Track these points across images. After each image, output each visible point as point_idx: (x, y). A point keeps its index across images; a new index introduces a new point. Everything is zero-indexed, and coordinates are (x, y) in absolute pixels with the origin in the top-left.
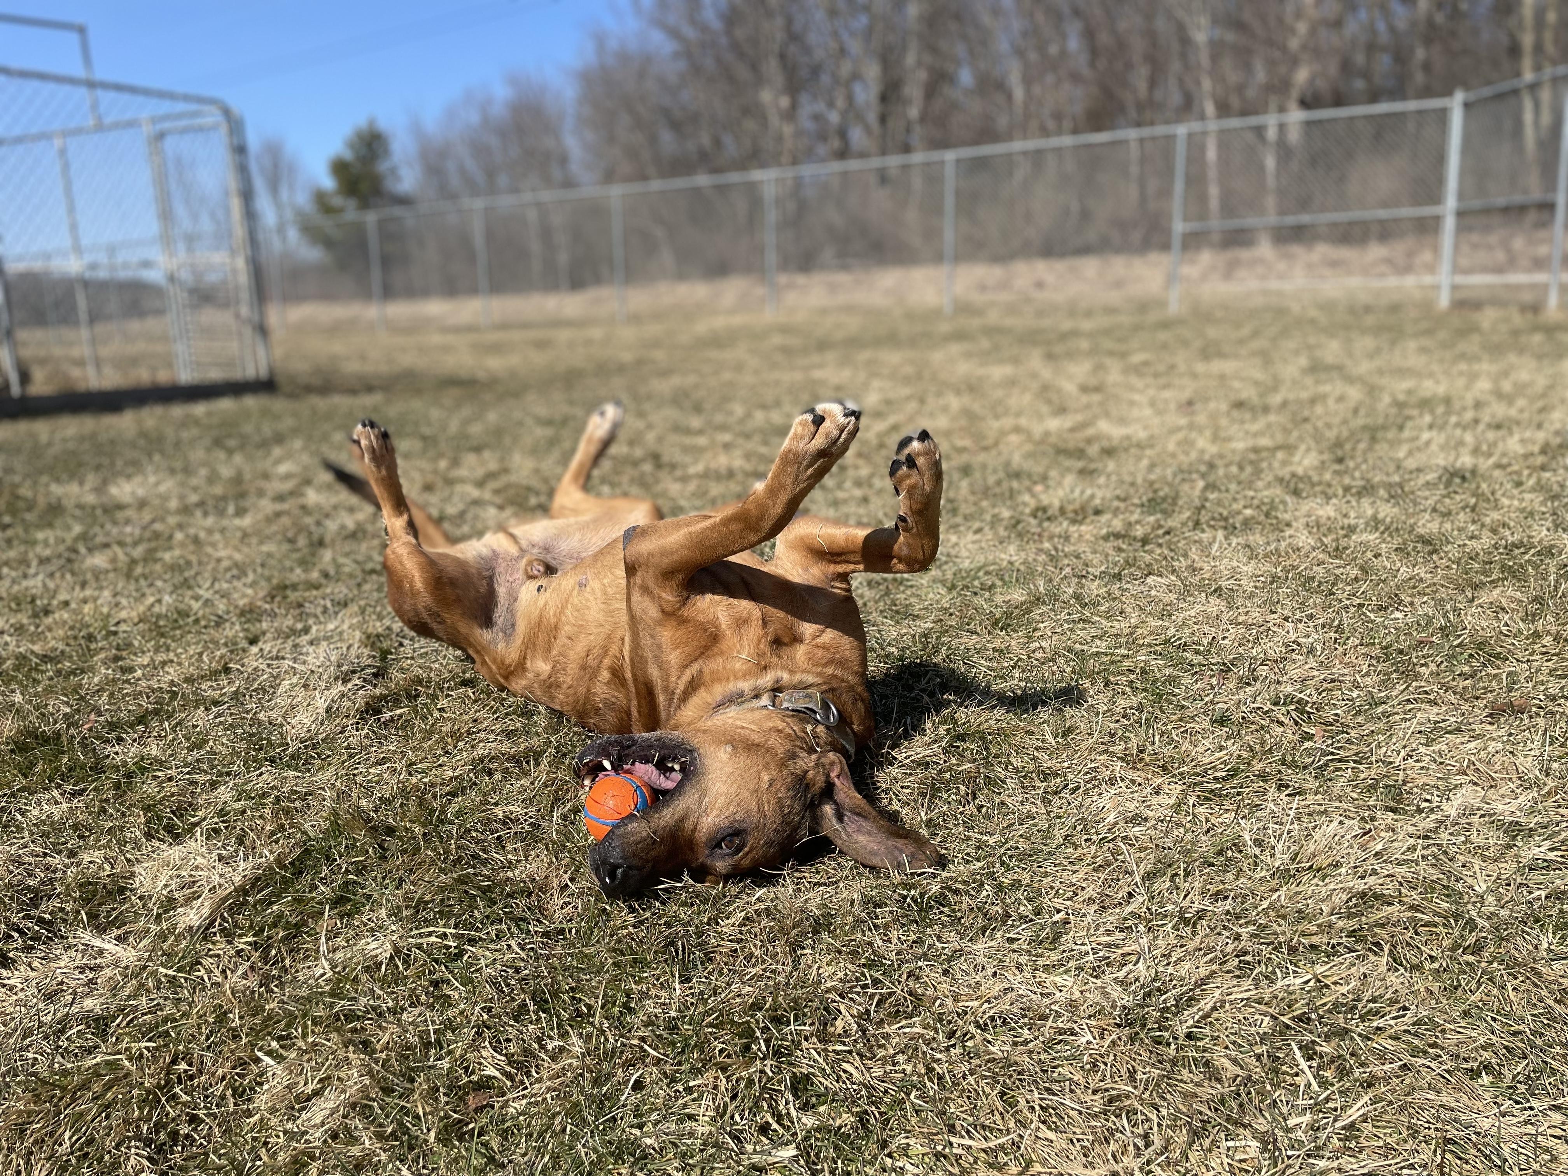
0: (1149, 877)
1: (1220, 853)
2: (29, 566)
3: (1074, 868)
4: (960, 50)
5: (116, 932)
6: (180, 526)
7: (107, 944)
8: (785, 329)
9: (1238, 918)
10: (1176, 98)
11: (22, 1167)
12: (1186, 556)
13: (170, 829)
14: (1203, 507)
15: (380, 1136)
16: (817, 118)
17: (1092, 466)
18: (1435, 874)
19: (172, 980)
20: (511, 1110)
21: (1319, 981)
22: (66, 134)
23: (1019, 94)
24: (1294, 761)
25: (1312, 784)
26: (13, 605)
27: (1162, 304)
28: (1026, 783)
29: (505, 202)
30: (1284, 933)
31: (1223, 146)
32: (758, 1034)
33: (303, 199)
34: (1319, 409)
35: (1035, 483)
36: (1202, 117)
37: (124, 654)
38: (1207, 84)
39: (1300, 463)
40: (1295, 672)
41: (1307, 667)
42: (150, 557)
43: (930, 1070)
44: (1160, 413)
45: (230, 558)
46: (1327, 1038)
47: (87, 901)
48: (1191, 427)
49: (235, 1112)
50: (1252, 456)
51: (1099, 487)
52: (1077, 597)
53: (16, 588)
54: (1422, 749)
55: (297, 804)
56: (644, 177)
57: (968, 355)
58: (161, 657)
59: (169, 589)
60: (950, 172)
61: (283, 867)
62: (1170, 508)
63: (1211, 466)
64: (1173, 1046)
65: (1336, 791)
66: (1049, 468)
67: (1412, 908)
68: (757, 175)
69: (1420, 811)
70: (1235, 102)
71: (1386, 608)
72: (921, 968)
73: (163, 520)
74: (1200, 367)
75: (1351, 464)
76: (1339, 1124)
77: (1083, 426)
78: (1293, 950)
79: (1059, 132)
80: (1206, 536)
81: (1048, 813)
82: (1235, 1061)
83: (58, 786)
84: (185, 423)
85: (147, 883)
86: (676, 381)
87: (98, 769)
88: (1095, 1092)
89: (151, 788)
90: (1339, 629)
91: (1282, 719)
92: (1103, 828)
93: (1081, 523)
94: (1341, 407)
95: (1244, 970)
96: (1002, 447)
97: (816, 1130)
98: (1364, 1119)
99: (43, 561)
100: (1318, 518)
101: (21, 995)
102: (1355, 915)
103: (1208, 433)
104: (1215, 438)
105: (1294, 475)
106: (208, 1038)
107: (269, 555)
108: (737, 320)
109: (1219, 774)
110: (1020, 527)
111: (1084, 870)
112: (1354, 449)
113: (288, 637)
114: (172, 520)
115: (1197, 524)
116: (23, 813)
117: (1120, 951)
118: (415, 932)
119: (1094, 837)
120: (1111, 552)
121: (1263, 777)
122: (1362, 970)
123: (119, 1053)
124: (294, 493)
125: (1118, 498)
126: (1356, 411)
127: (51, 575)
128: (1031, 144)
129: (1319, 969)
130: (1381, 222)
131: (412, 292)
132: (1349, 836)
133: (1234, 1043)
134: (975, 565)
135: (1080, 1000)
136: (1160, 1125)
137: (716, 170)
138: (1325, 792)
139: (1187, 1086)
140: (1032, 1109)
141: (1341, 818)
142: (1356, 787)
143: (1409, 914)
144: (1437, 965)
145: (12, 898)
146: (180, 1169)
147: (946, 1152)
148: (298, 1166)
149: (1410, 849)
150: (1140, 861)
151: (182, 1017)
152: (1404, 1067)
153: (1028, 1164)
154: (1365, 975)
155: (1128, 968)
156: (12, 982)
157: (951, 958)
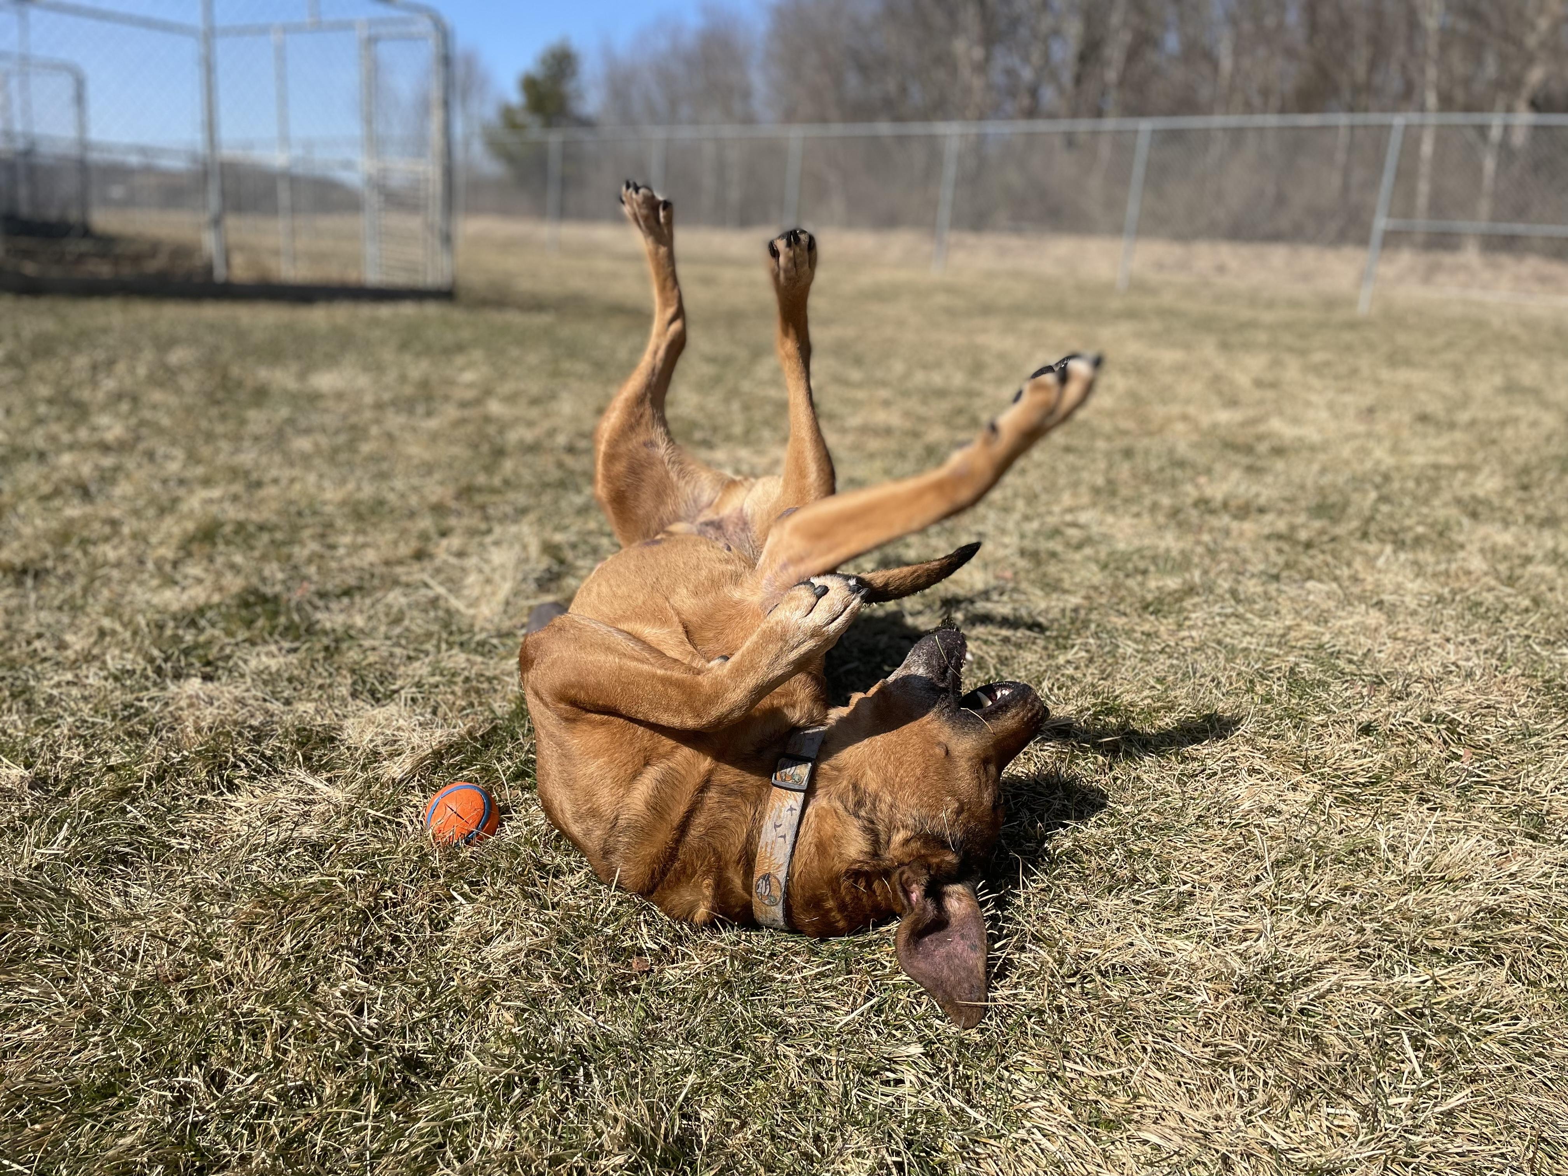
0: (1278, 864)
1: (1352, 852)
2: (243, 442)
3: (1204, 847)
4: (1171, 13)
5: (325, 775)
6: (377, 421)
7: (318, 783)
8: (950, 289)
9: (1363, 913)
10: (1395, 84)
11: (250, 958)
12: (1349, 565)
13: (373, 692)
14: (1373, 518)
15: (557, 978)
16: (1009, 72)
17: (1261, 464)
19: (376, 822)
20: (668, 976)
21: (1436, 982)
22: (286, 29)
23: (1226, 63)
24: (1438, 778)
25: (1452, 802)
26: (230, 476)
27: (1351, 302)
29: (685, 133)
30: (1407, 934)
31: (1441, 142)
33: (490, 113)
34: (1509, 432)
35: (1199, 474)
36: (1422, 109)
37: (329, 532)
38: (1432, 73)
39: (1482, 485)
40: (1450, 693)
41: (1463, 690)
42: (352, 446)
43: (1051, 1002)
44: (1337, 417)
45: (419, 456)
46: (1437, 1033)
47: (302, 744)
48: (1369, 435)
49: (431, 939)
50: (1431, 473)
51: (1266, 486)
52: (1234, 593)
53: (231, 461)
55: (485, 686)
56: (823, 120)
57: (1138, 336)
58: (360, 539)
59: (368, 478)
60: (1143, 144)
61: (475, 739)
62: (1338, 516)
63: (1387, 478)
64: (1285, 1018)
65: (1478, 810)
66: (1214, 460)
67: (1538, 928)
68: (941, 128)
69: (1559, 841)
70: (1459, 95)
71: (1554, 643)
72: (1048, 914)
73: (359, 413)
74: (1385, 374)
75: (1537, 493)
76: (1438, 1109)
77: (1254, 421)
78: (1414, 951)
79: (1264, 111)
80: (1372, 548)
81: (1184, 792)
82: (1344, 1040)
83: (276, 642)
84: (375, 323)
85: (355, 735)
87: (311, 630)
88: (1205, 1046)
89: (353, 655)
90: (1502, 658)
91: (1431, 736)
92: (1237, 814)
93: (1243, 519)
94: (1534, 432)
95: (1363, 961)
96: (1166, 433)
98: (1464, 1108)
99: (257, 439)
100: (1495, 543)
101: (245, 817)
102: (1480, 928)
103: (1387, 444)
104: (1394, 449)
105: (1474, 497)
106: (411, 873)
107: (455, 457)
108: (903, 275)
109: (1360, 780)
110: (1180, 516)
111: (1213, 849)
112: (1541, 478)
113: (474, 535)
114: (368, 415)
115: (1365, 535)
116: (245, 662)
117: (1241, 928)
119: (1227, 821)
120: (1272, 552)
121: (1405, 788)
122: (1482, 978)
123: (332, 875)
124: (478, 402)
125: (1285, 499)
126: (1549, 439)
127: (262, 453)
128: (1234, 120)
129: (1437, 972)
131: (585, 215)
132: (1485, 854)
133: (1345, 1024)
134: (1131, 549)
135: (1199, 964)
136: (1266, 1083)
137: (898, 118)
138: (1466, 811)
139: (1296, 1054)
140: (1145, 1050)
141: (1479, 837)
142: (1498, 811)
143: (1535, 934)
144: (1554, 985)
145: (240, 734)
146: (382, 980)
147: (1059, 1074)
148: (485, 991)
149: (1544, 875)
150: (1271, 848)
151: (388, 853)
152: (1509, 1069)
153: (1136, 1097)
154: (1482, 983)
155: (1248, 943)
156: (237, 804)
157: (1077, 909)
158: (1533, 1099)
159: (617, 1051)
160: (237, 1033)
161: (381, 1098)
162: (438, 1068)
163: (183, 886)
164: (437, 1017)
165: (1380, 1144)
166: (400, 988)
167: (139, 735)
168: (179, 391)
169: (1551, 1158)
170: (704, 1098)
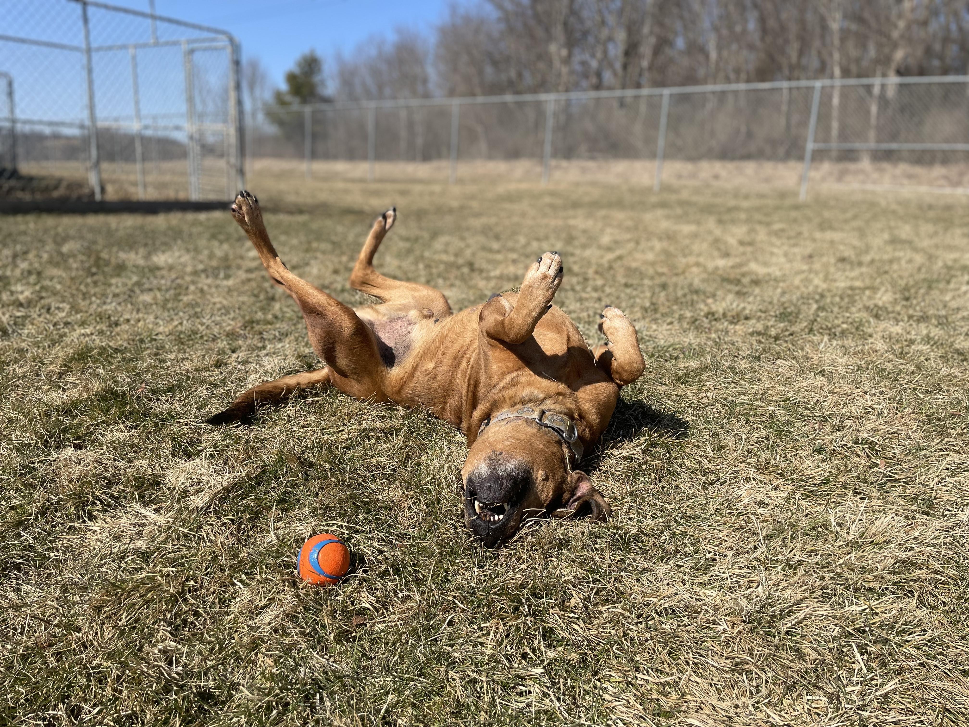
0: (767, 538)
1: (814, 528)
2: (107, 298)
3: (721, 528)
4: (678, 26)
5: (154, 507)
6: (193, 282)
7: (148, 512)
8: (553, 194)
9: (823, 567)
10: (815, 63)
11: (99, 630)
12: (802, 349)
13: (186, 453)
14: (816, 320)
15: (303, 634)
16: (584, 63)
17: (745, 290)
18: (951, 554)
19: (186, 536)
20: (376, 628)
21: (872, 610)
22: (136, 47)
23: (713, 55)
24: (865, 479)
25: (875, 493)
26: (98, 319)
27: (796, 194)
28: (693, 476)
29: (388, 104)
30: (852, 579)
31: (844, 96)
32: (524, 601)
33: (268, 96)
34: (895, 267)
35: (708, 297)
36: (832, 77)
37: (161, 352)
38: (836, 56)
39: (880, 299)
40: (869, 425)
41: (877, 423)
42: (176, 298)
43: (626, 634)
44: (790, 261)
45: (220, 303)
46: (875, 643)
47: (138, 488)
48: (810, 271)
49: (220, 612)
50: (850, 292)
51: (749, 303)
52: (732, 368)
53: (99, 310)
54: (948, 479)
55: (258, 445)
56: (473, 94)
57: (668, 217)
58: (181, 355)
59: (187, 317)
60: (665, 102)
61: (251, 479)
62: (794, 320)
63: (822, 296)
64: (777, 638)
65: (891, 499)
66: (717, 289)
67: (934, 572)
68: (543, 97)
69: (944, 516)
70: (854, 69)
71: (931, 392)
72: (622, 576)
73: (183, 278)
74: (818, 235)
75: (915, 302)
76: (878, 693)
77: (740, 265)
78: (857, 590)
79: (738, 81)
80: (816, 338)
81: (706, 494)
82: (816, 650)
83: (124, 422)
84: (195, 223)
85: (173, 480)
86: (484, 220)
87: (146, 414)
88: (727, 658)
89: (175, 428)
90: (900, 402)
91: (859, 453)
92: (741, 506)
93: (736, 324)
94: (910, 266)
95: (825, 598)
96: (687, 274)
97: (556, 660)
98: (894, 691)
99: (116, 295)
100: (891, 333)
101: (99, 536)
102: (898, 573)
103: (821, 276)
104: (826, 279)
105: (876, 306)
106: (206, 569)
107: (243, 303)
108: (524, 186)
109: (816, 482)
110: (697, 323)
111: (726, 530)
112: (916, 293)
113: (254, 350)
114: (188, 278)
115: (811, 331)
116: (103, 436)
117: (746, 580)
118: (324, 523)
119: (735, 511)
120: (755, 343)
121: (845, 486)
122: (901, 605)
123: (155, 572)
125: (761, 311)
126: (919, 269)
127: (119, 304)
128: (718, 88)
129: (873, 603)
130: (944, 152)
131: (328, 156)
132: (898, 525)
133: (815, 640)
134: (667, 344)
135: (720, 605)
136: (767, 682)
137: (517, 92)
138: (884, 499)
139: (785, 661)
140: (688, 663)
141: (893, 515)
142: (904, 498)
143: (932, 576)
144: (947, 608)
145: (97, 482)
146: (187, 641)
147: (633, 682)
148: (255, 645)
149: (936, 537)
150: (763, 528)
151: (192, 556)
152: (922, 664)
153: (683, 695)
154: (901, 609)
155: (751, 590)
156: (94, 528)
157: (641, 573)
158: (938, 683)
159: (342, 681)
160: (89, 680)
161: (183, 721)
162: (223, 698)
163: (57, 583)
164: (223, 664)
165: (842, 719)
166: (198, 646)
167: (31, 485)
168: (68, 269)
169: (953, 722)
170: (400, 710)
